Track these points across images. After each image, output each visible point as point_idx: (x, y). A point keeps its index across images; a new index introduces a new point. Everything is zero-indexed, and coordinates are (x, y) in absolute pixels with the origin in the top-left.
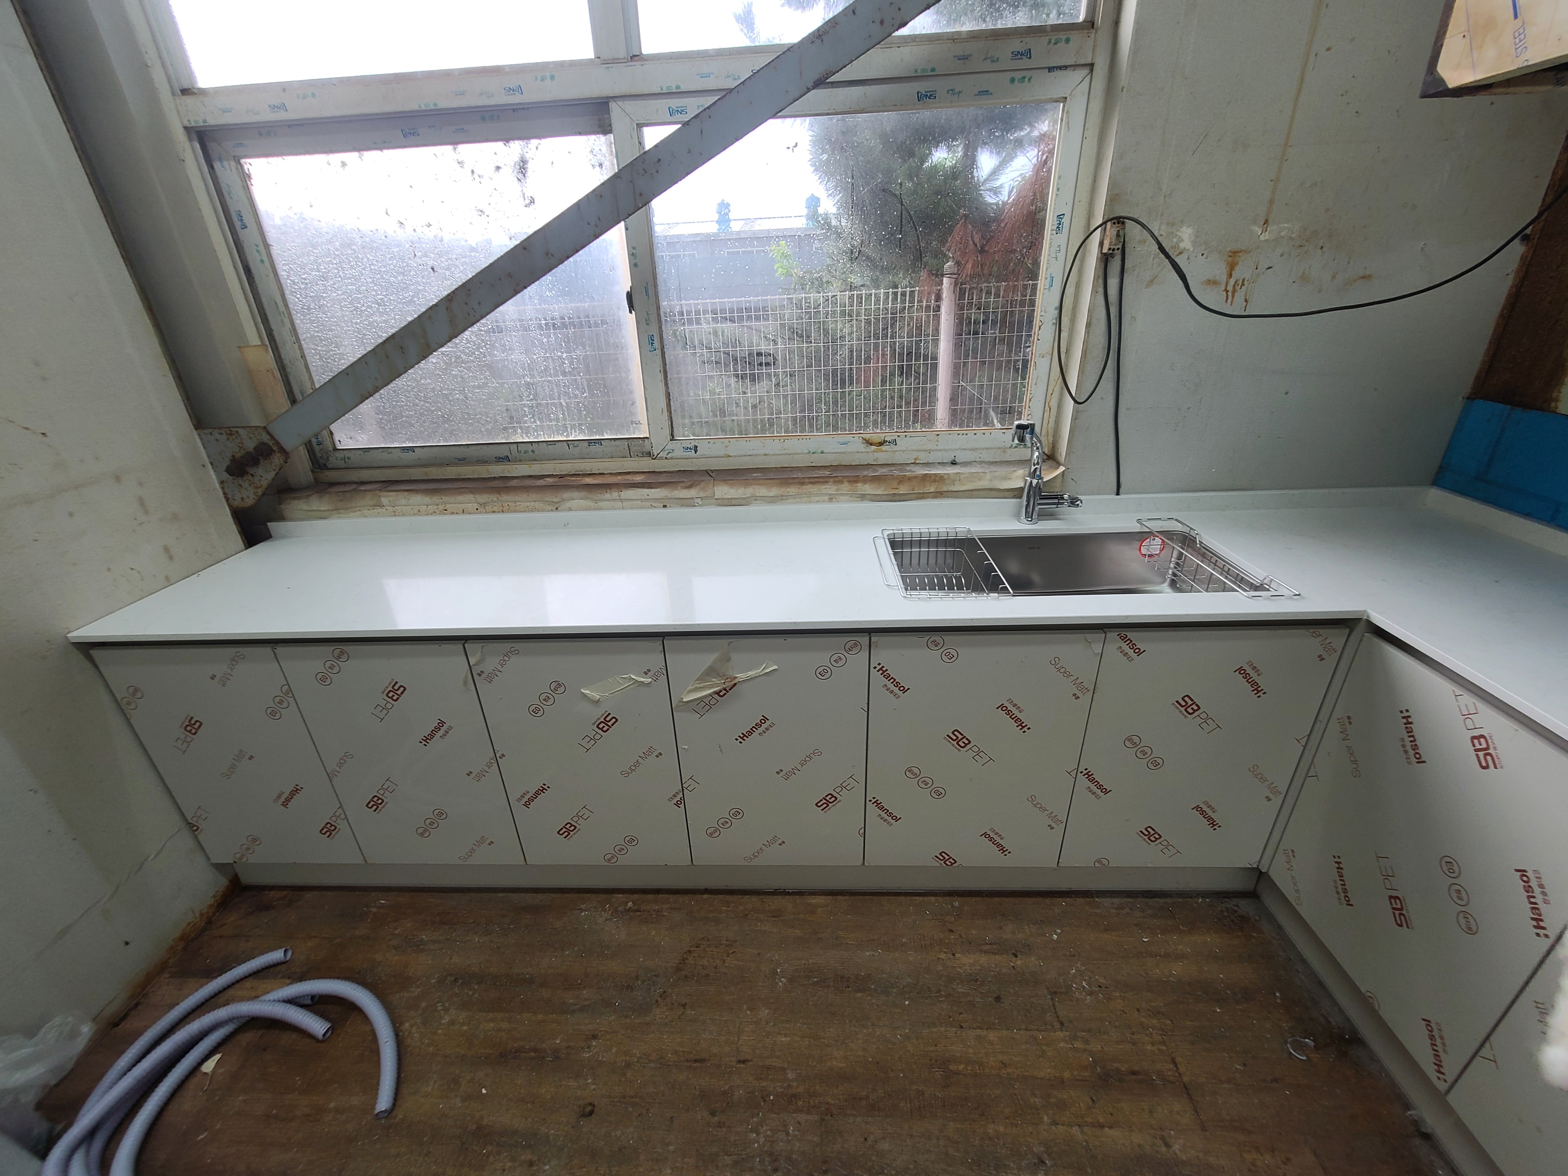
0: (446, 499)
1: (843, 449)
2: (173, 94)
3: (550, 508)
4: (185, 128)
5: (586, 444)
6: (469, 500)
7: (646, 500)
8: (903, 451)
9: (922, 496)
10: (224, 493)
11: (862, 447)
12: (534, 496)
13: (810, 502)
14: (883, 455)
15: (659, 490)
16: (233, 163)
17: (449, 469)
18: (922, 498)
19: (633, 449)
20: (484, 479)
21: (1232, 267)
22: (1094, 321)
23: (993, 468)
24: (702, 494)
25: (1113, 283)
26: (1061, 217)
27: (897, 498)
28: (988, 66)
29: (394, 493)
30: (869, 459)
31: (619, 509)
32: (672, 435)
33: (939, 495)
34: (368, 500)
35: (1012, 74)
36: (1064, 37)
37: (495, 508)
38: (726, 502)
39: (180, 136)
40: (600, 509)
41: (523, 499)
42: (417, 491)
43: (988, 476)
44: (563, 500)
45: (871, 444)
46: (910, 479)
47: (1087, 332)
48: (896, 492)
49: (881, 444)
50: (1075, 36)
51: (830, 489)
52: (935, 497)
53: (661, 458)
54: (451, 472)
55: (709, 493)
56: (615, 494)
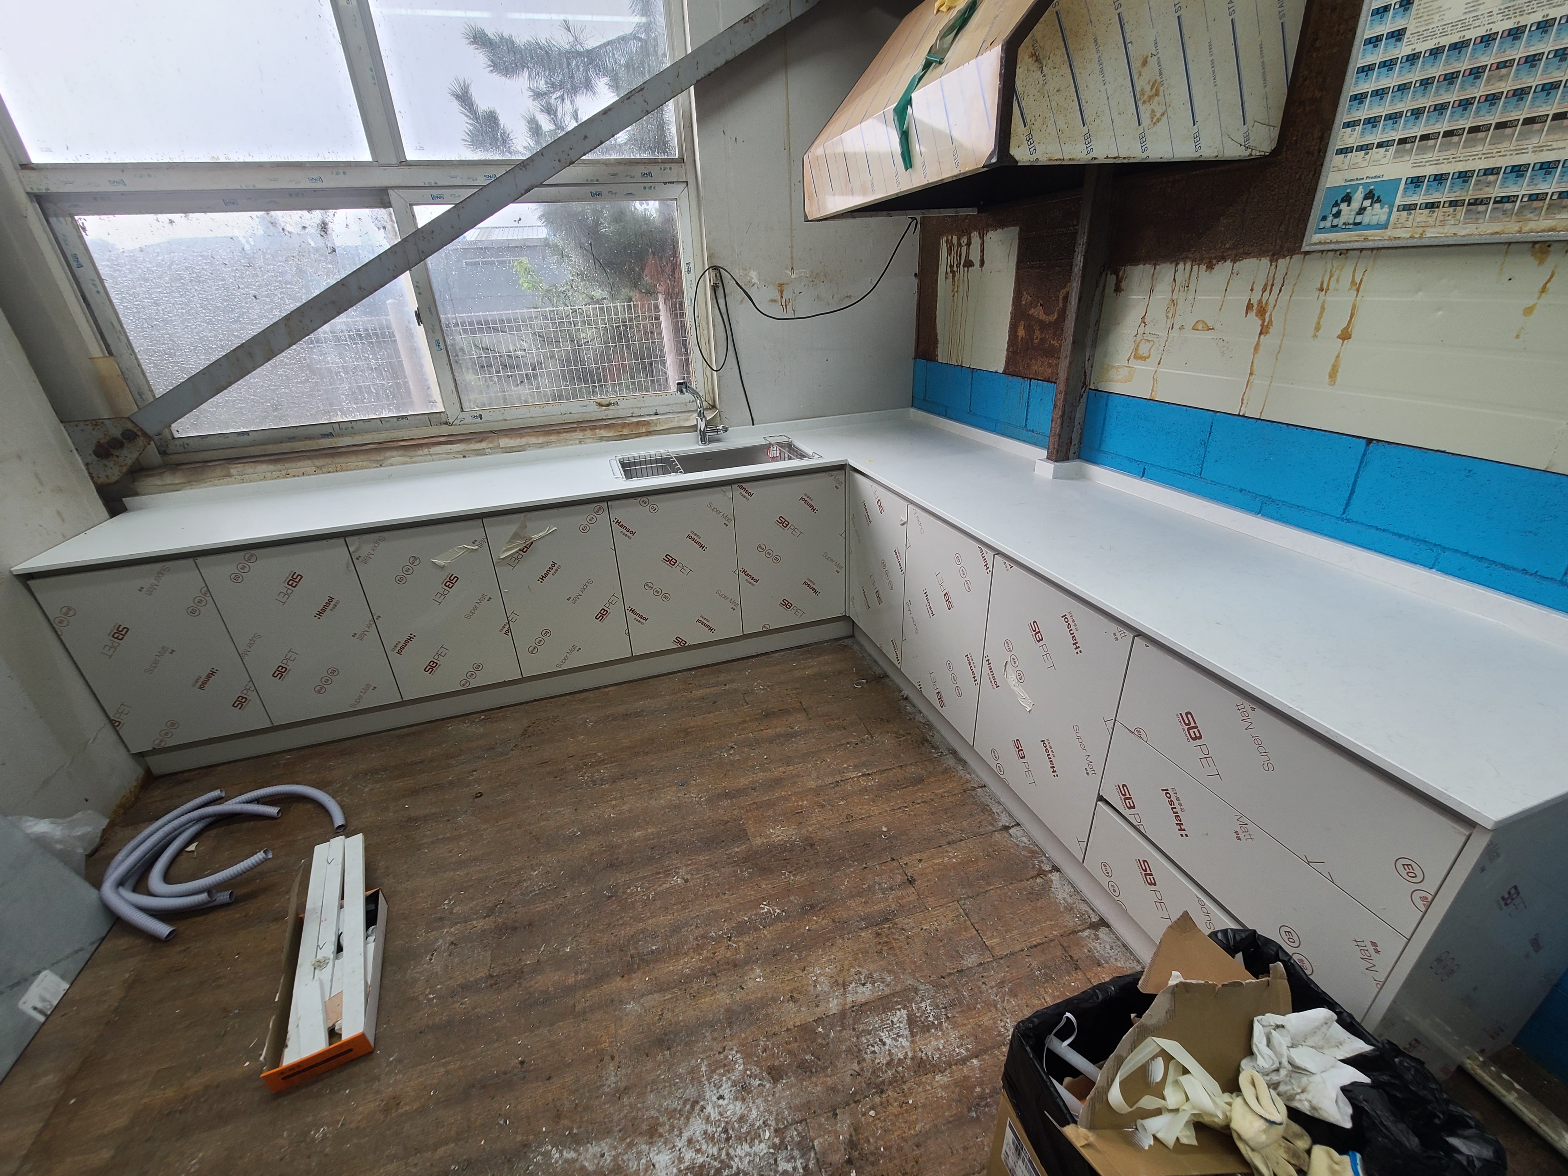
0: (287, 465)
1: (584, 410)
2: (16, 169)
3: (375, 465)
4: (28, 193)
5: (395, 419)
6: (307, 465)
7: (450, 453)
8: (623, 409)
9: (639, 435)
10: (89, 473)
11: (596, 408)
12: (362, 457)
13: (567, 445)
14: (611, 412)
15: (458, 445)
16: (69, 219)
17: (284, 445)
18: (639, 436)
19: (433, 420)
20: (315, 450)
21: (782, 292)
22: (716, 324)
23: (680, 415)
24: (490, 446)
25: (721, 301)
26: (688, 264)
27: (623, 438)
28: (628, 179)
29: (242, 465)
30: (602, 416)
31: (430, 461)
32: (462, 408)
33: (649, 433)
34: (219, 472)
35: (644, 185)
36: (668, 167)
37: (330, 469)
38: (508, 450)
39: (23, 199)
40: (416, 462)
41: (353, 461)
42: (262, 462)
43: (676, 419)
44: (385, 459)
45: (602, 406)
46: (629, 424)
47: (714, 330)
48: (621, 433)
49: (608, 405)
50: (673, 166)
51: (579, 435)
52: (647, 435)
53: (456, 425)
54: (286, 447)
55: (496, 444)
56: (426, 451)
